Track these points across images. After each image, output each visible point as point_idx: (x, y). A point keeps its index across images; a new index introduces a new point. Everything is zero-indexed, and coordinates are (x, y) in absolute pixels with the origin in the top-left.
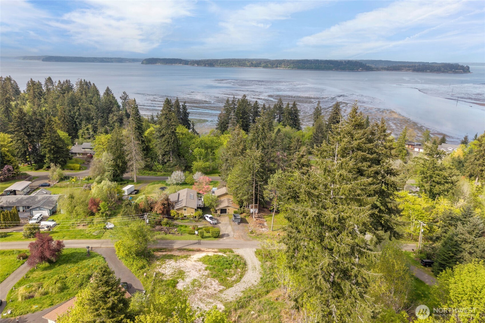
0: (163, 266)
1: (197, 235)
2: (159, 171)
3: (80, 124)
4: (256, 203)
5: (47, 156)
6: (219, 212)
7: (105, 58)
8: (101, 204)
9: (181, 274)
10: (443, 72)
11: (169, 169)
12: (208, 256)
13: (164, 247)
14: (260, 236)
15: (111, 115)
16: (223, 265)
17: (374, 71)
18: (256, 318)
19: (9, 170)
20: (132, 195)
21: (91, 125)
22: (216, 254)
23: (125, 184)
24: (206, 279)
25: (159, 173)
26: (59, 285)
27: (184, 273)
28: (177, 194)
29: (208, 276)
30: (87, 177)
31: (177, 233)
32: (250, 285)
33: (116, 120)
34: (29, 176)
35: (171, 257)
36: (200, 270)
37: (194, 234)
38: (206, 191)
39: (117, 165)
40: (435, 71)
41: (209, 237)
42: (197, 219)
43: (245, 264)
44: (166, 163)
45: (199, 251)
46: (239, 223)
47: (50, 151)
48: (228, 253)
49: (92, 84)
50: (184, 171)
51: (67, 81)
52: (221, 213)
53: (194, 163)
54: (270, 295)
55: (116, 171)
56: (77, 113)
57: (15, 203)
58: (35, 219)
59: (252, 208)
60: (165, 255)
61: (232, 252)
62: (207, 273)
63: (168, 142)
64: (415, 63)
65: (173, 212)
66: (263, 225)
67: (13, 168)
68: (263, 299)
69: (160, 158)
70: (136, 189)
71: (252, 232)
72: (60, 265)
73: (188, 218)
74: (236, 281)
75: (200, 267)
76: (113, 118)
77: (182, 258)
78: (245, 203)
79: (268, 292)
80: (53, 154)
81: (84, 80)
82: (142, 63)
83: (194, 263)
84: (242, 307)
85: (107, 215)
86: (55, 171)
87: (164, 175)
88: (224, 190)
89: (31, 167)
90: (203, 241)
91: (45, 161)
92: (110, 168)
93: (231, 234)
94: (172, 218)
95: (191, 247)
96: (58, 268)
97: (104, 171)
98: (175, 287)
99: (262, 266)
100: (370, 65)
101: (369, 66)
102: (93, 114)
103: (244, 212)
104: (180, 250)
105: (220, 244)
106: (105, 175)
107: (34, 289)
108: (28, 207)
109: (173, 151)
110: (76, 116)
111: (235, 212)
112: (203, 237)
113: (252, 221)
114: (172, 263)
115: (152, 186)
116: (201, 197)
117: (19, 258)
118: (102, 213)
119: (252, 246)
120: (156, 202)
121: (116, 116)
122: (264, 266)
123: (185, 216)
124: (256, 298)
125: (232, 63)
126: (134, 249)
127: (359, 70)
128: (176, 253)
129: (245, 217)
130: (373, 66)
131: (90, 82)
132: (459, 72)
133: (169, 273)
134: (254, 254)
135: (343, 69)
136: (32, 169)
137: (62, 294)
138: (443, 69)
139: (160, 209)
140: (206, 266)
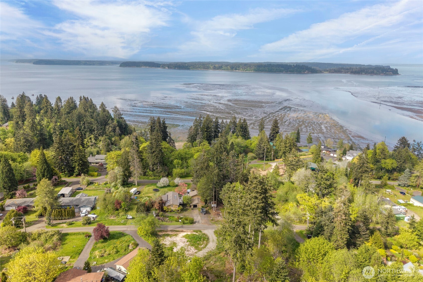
0: (165, 240)
1: (181, 222)
2: (150, 176)
3: (85, 134)
4: (215, 200)
5: (77, 167)
6: (192, 207)
7: (88, 61)
8: (122, 204)
9: (175, 244)
10: (376, 74)
11: (157, 174)
12: (188, 234)
13: (163, 229)
14: (217, 222)
15: (107, 127)
16: (196, 239)
17: (318, 73)
18: (214, 264)
19: (56, 179)
20: (136, 195)
21: (93, 135)
22: (192, 233)
23: (130, 187)
24: (188, 247)
25: (150, 177)
26: (115, 250)
27: (176, 243)
28: (166, 195)
29: (189, 245)
30: (104, 182)
31: (169, 221)
32: (211, 249)
33: (111, 130)
34: (67, 182)
35: (168, 235)
36: (184, 242)
37: (179, 221)
38: (184, 193)
39: (125, 175)
40: (369, 73)
41: (188, 223)
42: (179, 211)
43: (208, 239)
44: (155, 170)
45: (182, 231)
46: (205, 214)
47: (78, 165)
48: (199, 233)
49: (89, 99)
50: (167, 176)
51: (71, 97)
52: (194, 207)
53: (174, 170)
54: (221, 254)
55: (124, 178)
56: (83, 127)
57: (69, 203)
58: (84, 213)
59: (213, 204)
60: (164, 234)
61: (201, 232)
62: (188, 243)
63: (157, 157)
64: (353, 65)
65: (165, 208)
66: (220, 215)
67: (58, 178)
68: (217, 256)
69: (151, 166)
70: (138, 190)
71: (212, 220)
72: (110, 240)
73: (174, 212)
74: (204, 248)
75: (184, 241)
76: (109, 129)
77: (174, 235)
78: (208, 202)
79: (220, 253)
80: (81, 167)
81: (84, 96)
82: (120, 66)
83: (181, 238)
84: (207, 260)
85: (126, 210)
86: (84, 179)
87: (154, 179)
88: (195, 193)
89: (65, 175)
90: (184, 225)
91: (75, 171)
92: (121, 177)
93: (201, 221)
94: (165, 211)
95: (178, 230)
96: (110, 242)
97: (117, 179)
98: (172, 250)
99: (217, 240)
100: (315, 67)
101: (314, 69)
102: (95, 127)
103: (208, 206)
104: (172, 231)
105: (194, 227)
106: (118, 182)
107: (103, 252)
108: (77, 206)
109: (160, 163)
110: (82, 129)
111: (203, 207)
112: (184, 223)
113: (213, 212)
114: (169, 238)
115: (147, 188)
116: (181, 197)
117: (86, 237)
118: (123, 209)
119: (212, 228)
120: (155, 202)
121: (111, 127)
122: (219, 240)
123: (172, 210)
124: (213, 256)
125: (198, 66)
126: (149, 232)
127: (306, 73)
128: (170, 233)
129: (209, 209)
130: (318, 68)
131: (87, 98)
132: (389, 74)
133: (168, 244)
134: (213, 233)
135: (292, 72)
136: (66, 176)
137: (117, 254)
138: (375, 71)
139: (158, 206)
140: (187, 240)
